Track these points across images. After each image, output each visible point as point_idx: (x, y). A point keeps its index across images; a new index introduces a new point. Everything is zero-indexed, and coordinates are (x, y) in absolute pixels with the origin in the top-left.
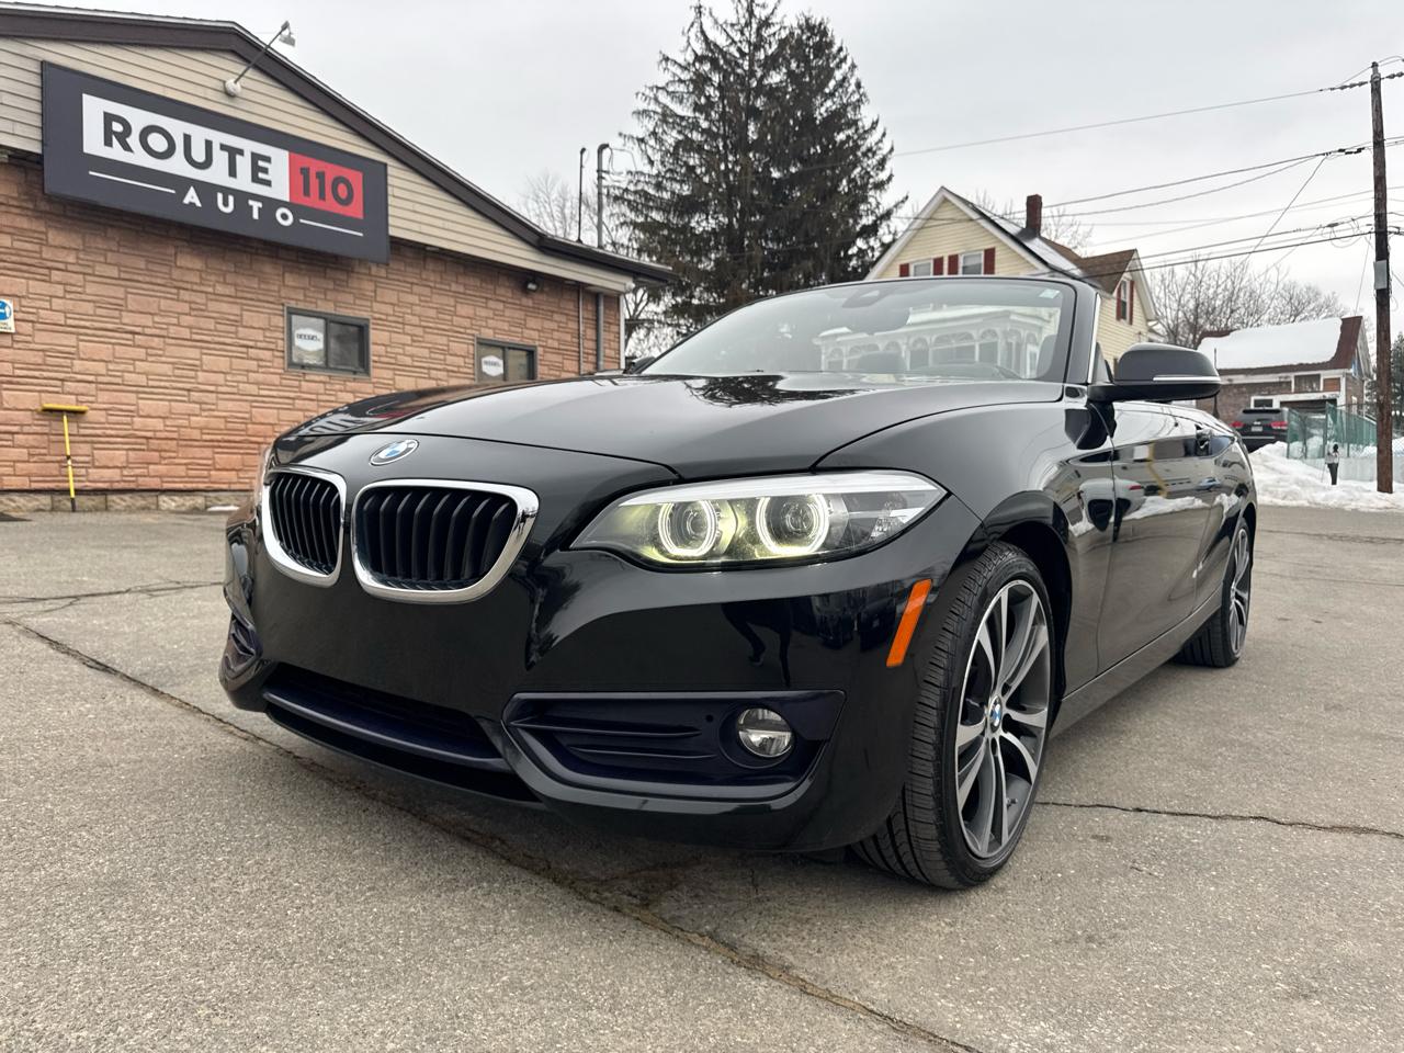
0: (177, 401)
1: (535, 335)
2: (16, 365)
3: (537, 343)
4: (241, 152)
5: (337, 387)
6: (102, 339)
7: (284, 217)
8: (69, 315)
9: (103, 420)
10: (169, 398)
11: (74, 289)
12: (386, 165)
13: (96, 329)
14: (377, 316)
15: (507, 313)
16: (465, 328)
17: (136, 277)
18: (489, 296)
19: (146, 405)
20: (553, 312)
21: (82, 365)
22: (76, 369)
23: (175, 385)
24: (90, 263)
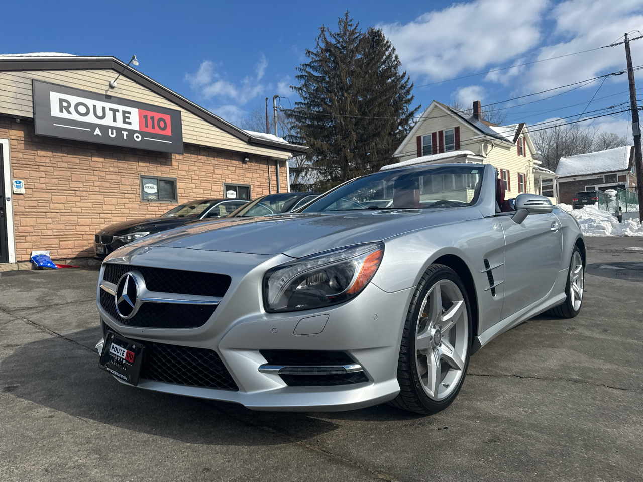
0: (95, 218)
1: (249, 180)
2: (26, 207)
3: (250, 184)
4: (118, 111)
5: (164, 208)
6: (61, 194)
7: (137, 137)
8: (47, 185)
9: (64, 228)
10: (91, 217)
11: (48, 173)
12: (180, 112)
13: (59, 190)
14: (180, 176)
15: (237, 171)
16: (219, 179)
17: (75, 167)
18: (229, 165)
19: (82, 221)
20: (257, 170)
21: (53, 205)
22: (51, 207)
23: (93, 211)
24: (56, 162)
